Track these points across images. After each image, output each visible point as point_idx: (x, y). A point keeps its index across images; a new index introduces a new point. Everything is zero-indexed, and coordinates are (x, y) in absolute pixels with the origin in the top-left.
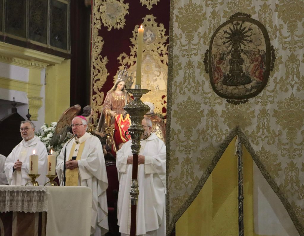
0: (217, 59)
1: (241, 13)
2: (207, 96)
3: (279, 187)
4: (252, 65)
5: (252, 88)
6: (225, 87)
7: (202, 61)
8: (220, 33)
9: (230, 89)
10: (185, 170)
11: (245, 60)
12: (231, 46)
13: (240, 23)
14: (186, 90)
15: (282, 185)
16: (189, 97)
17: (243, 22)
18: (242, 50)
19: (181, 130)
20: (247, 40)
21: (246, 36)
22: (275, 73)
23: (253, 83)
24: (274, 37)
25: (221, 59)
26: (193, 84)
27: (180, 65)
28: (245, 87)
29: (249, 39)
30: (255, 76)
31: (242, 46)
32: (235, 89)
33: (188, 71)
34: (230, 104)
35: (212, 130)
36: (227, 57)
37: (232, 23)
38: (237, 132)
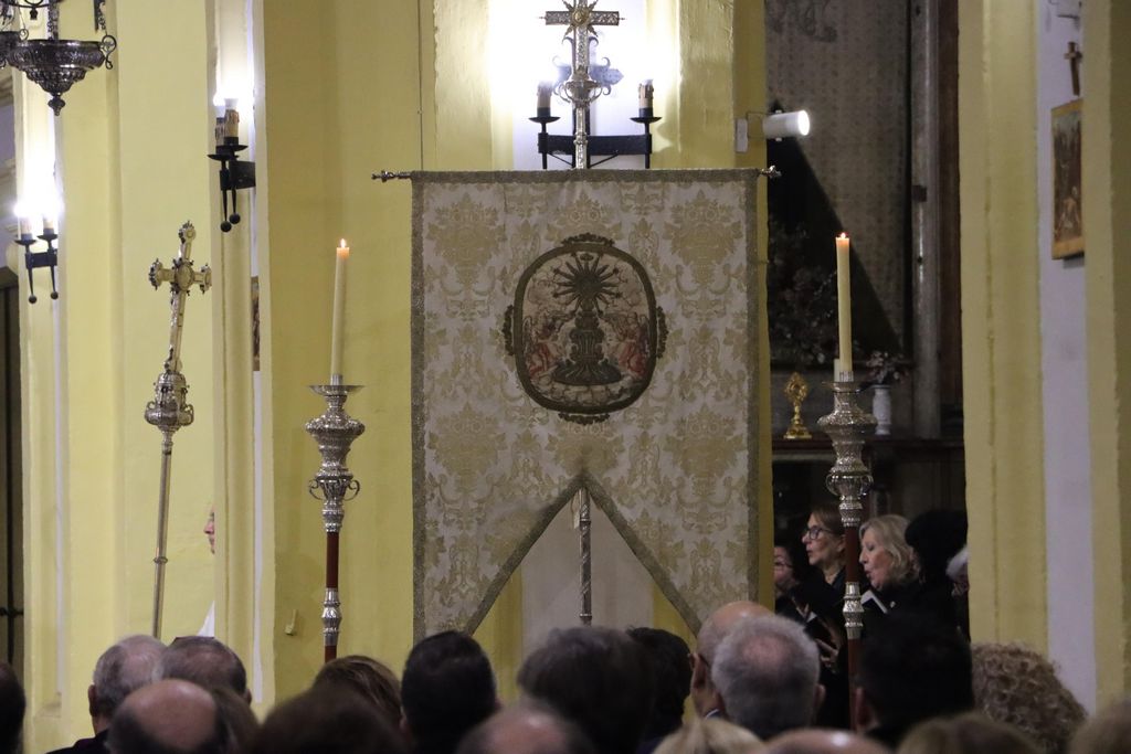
0: (540, 326)
1: (595, 236)
2: (513, 404)
3: (678, 588)
4: (623, 346)
5: (623, 391)
6: (559, 387)
7: (499, 328)
8: (544, 273)
9: (573, 392)
10: (458, 563)
11: (607, 334)
12: (575, 301)
13: (595, 255)
14: (460, 389)
15: (684, 587)
16: (468, 406)
17: (601, 254)
18: (600, 312)
19: (448, 475)
20: (610, 294)
21: (610, 285)
22: (667, 362)
23: (625, 382)
24: (662, 290)
25: (549, 329)
26: (477, 378)
27: (442, 333)
28: (607, 389)
29: (614, 290)
30: (629, 367)
31: (602, 306)
32: (585, 392)
33: (464, 349)
34: (569, 423)
35: (526, 476)
36: (562, 324)
37: (574, 255)
38: (582, 482)
